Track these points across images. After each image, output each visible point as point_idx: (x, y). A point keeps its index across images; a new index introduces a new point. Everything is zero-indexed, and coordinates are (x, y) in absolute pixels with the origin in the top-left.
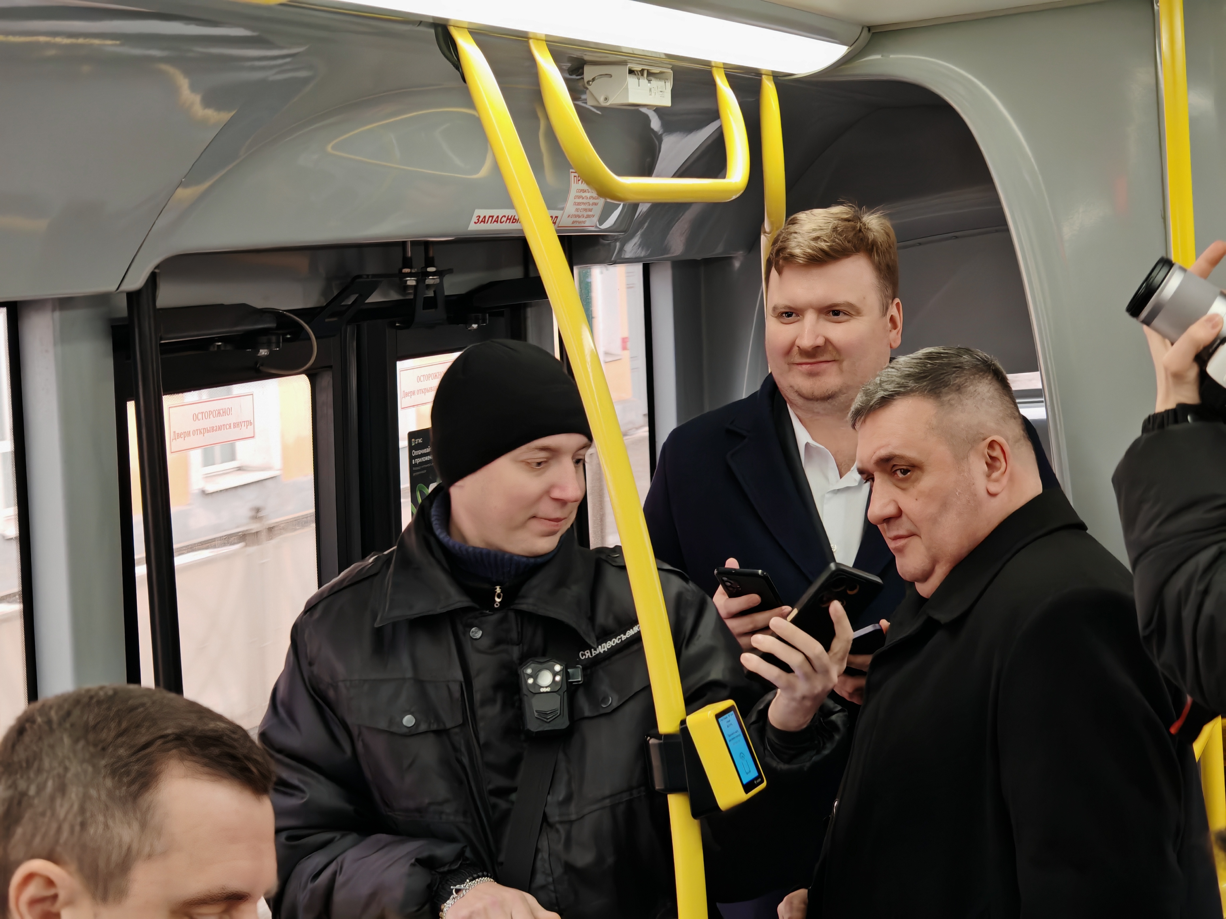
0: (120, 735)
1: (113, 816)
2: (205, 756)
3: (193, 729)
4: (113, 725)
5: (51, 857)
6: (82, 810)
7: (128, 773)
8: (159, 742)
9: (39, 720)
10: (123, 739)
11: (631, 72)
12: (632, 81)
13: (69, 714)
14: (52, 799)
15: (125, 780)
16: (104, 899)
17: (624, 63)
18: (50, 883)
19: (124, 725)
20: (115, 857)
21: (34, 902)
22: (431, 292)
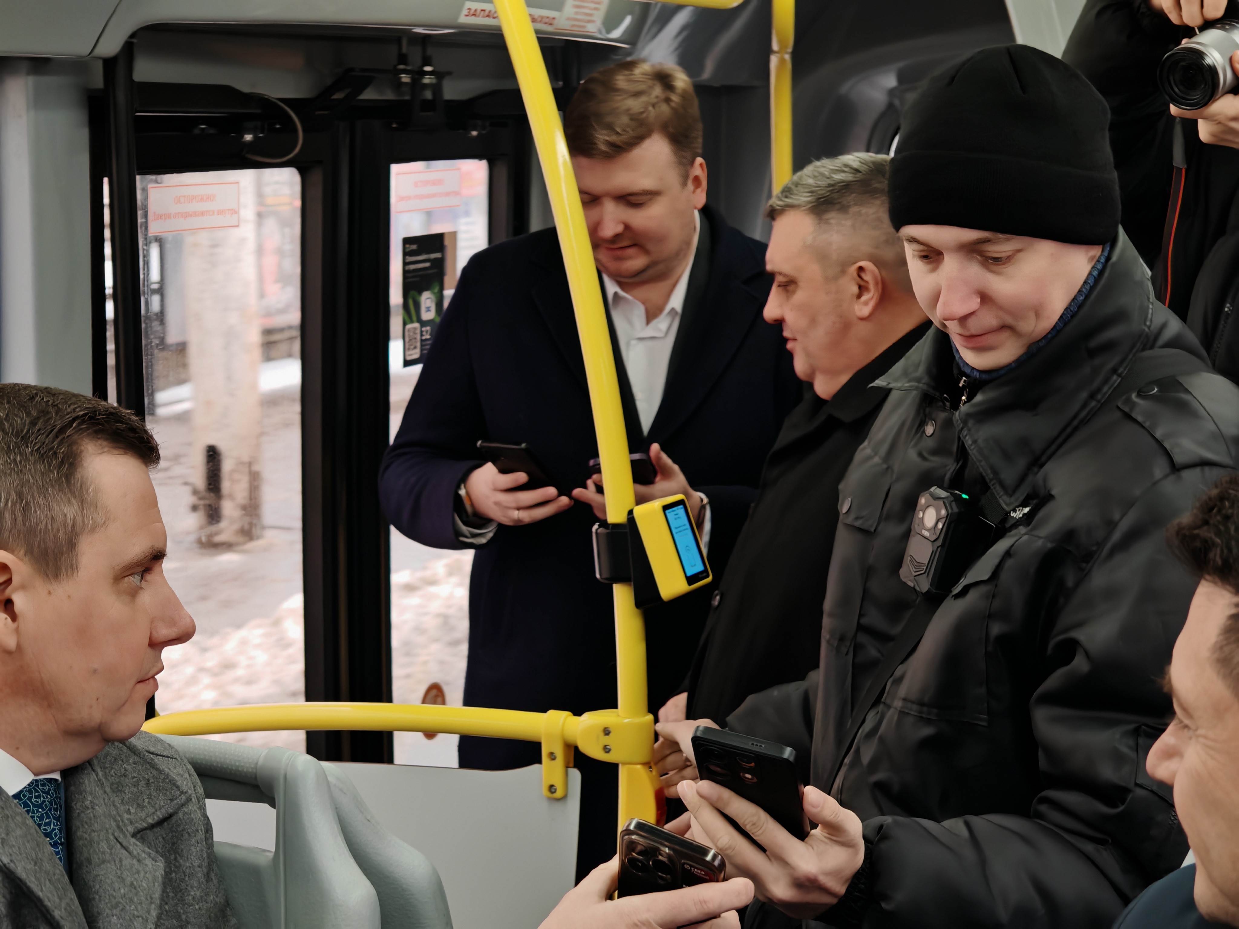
7: (55, 455)
15: (56, 461)
16: (57, 574)
20: (62, 536)
22: (428, 95)
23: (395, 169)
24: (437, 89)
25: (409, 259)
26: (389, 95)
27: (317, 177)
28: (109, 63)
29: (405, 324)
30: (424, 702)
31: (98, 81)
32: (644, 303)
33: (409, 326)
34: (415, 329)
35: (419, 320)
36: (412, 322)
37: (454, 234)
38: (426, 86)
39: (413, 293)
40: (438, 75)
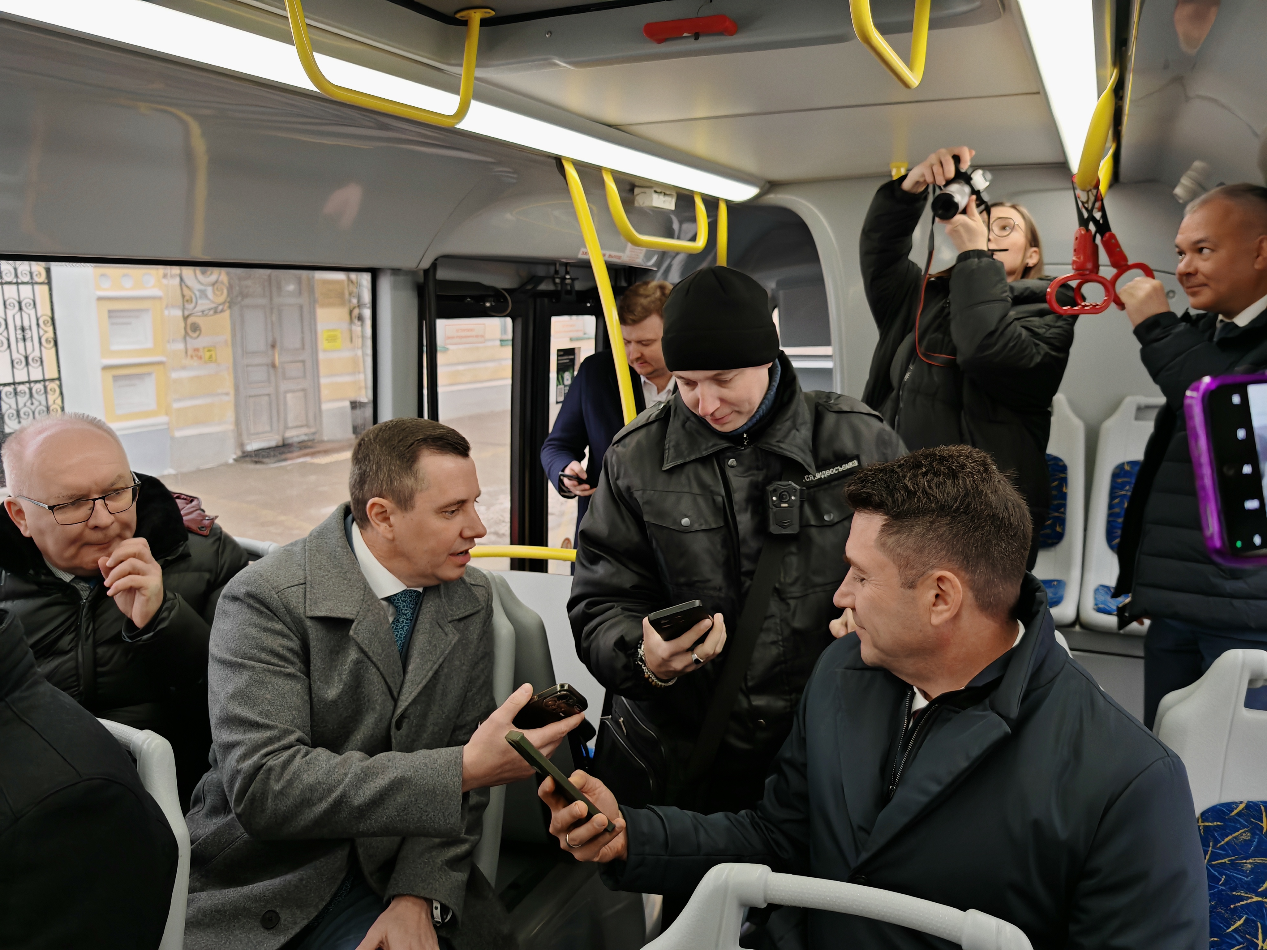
0: (399, 442)
1: (403, 477)
2: (437, 446)
3: (431, 435)
4: (396, 438)
5: (380, 496)
6: (389, 475)
7: (405, 457)
8: (416, 443)
9: (366, 439)
10: (401, 443)
11: (656, 192)
12: (655, 196)
13: (377, 435)
14: (377, 472)
15: (405, 460)
16: (406, 509)
17: (651, 187)
18: (382, 506)
19: (401, 437)
20: (407, 493)
21: (377, 514)
22: (569, 288)
23: (554, 319)
24: (572, 285)
25: (560, 358)
26: (551, 287)
27: (519, 322)
28: (426, 272)
29: (557, 386)
30: (562, 547)
31: (421, 279)
32: (657, 385)
33: (559, 387)
34: (561, 388)
35: (563, 384)
36: (560, 384)
37: (580, 348)
38: (567, 284)
39: (561, 373)
40: (573, 279)
